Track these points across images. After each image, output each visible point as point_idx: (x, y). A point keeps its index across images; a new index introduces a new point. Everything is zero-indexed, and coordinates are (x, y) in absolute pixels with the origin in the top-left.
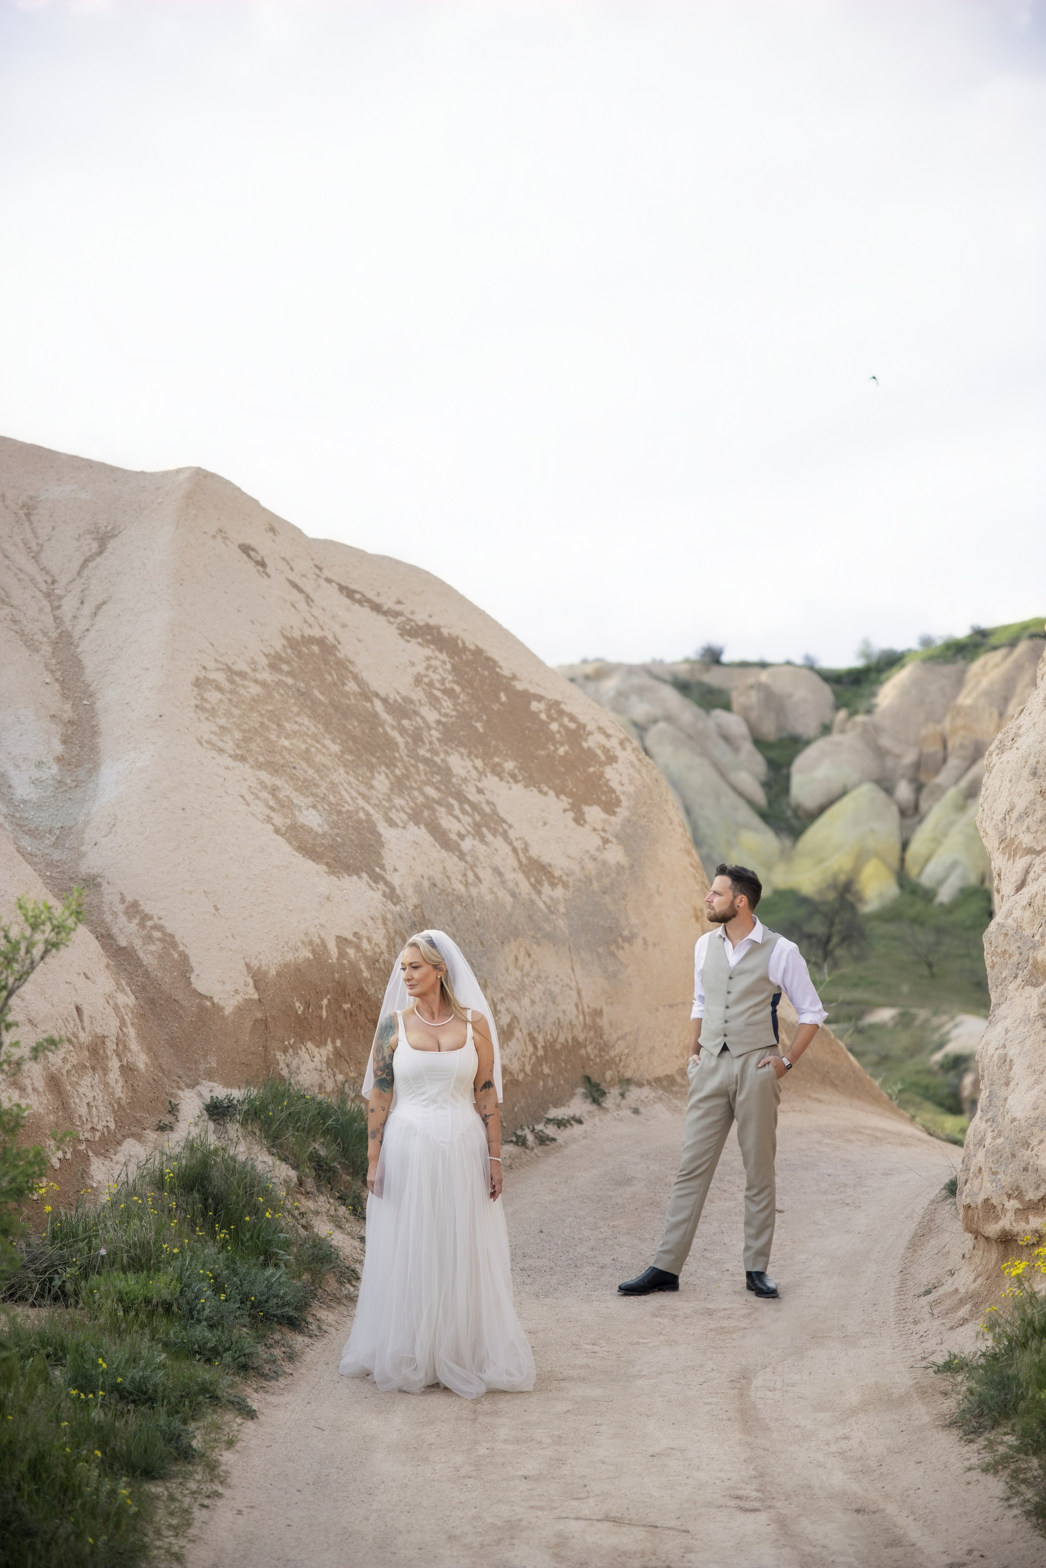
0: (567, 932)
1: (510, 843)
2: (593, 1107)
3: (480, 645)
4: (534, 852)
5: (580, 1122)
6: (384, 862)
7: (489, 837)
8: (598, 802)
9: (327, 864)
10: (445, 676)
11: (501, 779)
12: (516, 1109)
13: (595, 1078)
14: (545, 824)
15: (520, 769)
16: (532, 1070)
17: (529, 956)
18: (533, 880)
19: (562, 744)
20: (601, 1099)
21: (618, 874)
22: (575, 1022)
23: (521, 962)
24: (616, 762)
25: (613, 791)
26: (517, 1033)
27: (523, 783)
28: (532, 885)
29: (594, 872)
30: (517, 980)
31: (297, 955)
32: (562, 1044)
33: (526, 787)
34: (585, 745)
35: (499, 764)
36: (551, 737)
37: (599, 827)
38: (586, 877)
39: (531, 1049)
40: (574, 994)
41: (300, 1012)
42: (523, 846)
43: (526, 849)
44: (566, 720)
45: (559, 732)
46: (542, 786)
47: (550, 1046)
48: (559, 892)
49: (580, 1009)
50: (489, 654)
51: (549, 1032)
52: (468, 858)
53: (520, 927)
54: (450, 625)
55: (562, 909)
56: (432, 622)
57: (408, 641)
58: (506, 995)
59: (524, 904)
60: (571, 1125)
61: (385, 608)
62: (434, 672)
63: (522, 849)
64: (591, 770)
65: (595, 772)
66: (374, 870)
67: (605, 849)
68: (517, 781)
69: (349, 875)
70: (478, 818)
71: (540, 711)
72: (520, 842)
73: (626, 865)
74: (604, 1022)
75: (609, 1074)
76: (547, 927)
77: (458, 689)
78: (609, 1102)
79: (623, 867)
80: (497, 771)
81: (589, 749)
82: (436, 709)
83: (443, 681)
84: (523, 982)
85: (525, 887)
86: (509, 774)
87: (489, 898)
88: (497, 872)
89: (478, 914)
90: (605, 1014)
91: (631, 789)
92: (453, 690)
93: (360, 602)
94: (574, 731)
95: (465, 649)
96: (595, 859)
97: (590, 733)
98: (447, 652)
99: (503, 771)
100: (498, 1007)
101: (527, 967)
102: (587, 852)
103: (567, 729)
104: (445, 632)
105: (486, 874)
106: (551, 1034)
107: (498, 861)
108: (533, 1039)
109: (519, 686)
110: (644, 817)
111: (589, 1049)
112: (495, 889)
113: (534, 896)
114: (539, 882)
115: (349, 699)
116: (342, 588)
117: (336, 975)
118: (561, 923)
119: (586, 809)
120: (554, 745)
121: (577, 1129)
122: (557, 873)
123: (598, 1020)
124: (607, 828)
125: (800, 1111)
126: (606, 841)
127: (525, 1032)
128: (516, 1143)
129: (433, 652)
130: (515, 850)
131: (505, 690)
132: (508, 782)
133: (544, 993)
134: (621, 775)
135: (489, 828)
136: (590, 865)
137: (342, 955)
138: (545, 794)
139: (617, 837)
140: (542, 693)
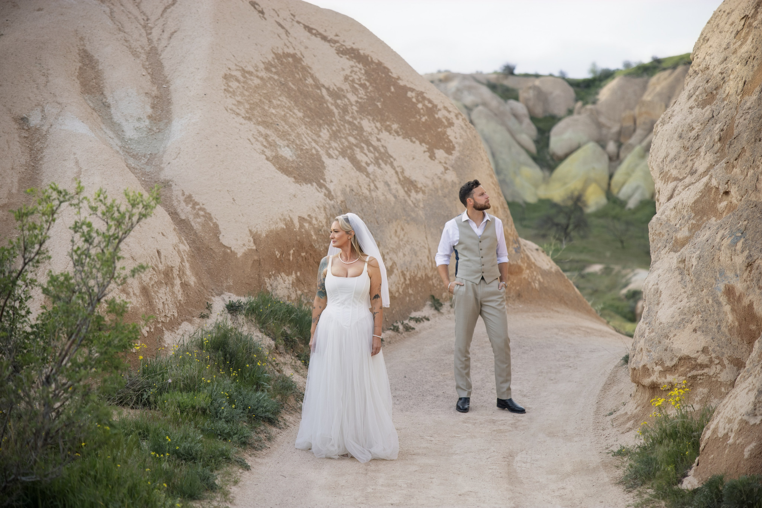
0: (424, 218)
1: (394, 169)
2: (435, 312)
3: (381, 60)
4: (407, 174)
5: (428, 319)
6: (325, 177)
7: (383, 165)
8: (443, 148)
9: (294, 177)
10: (361, 76)
11: (390, 134)
12: (394, 312)
13: (437, 297)
14: (413, 159)
15: (401, 128)
16: (403, 291)
17: (403, 230)
18: (406, 189)
19: (424, 116)
20: (439, 308)
21: (453, 187)
22: (427, 266)
23: (398, 233)
24: (453, 126)
25: (451, 142)
26: (395, 271)
27: (402, 136)
28: (405, 192)
29: (439, 186)
30: (396, 242)
31: (277, 226)
32: (420, 278)
33: (404, 138)
34: (436, 116)
35: (389, 126)
36: (418, 112)
37: (443, 161)
38: (435, 188)
39: (402, 280)
40: (427, 251)
41: (278, 257)
42: (401, 170)
43: (403, 172)
44: (426, 102)
45: (422, 109)
46: (412, 138)
47: (413, 279)
48: (420, 196)
49: (430, 259)
50: (385, 65)
51: (413, 271)
52: (371, 176)
53: (399, 214)
54: (365, 49)
55: (421, 205)
56: (354, 47)
57: (341, 57)
58: (390, 250)
59: (401, 202)
60: (423, 321)
61: (329, 38)
62: (355, 74)
63: (401, 172)
64: (440, 130)
65: (441, 131)
66: (319, 181)
67: (446, 173)
68: (399, 135)
69: (306, 184)
70: (377, 155)
71: (413, 97)
72: (399, 168)
73: (457, 182)
75: (444, 295)
76: (413, 215)
77: (368, 84)
78: (444, 309)
79: (455, 183)
80: (388, 129)
81: (439, 118)
82: (356, 94)
83: (360, 79)
84: (399, 244)
85: (402, 193)
86: (395, 131)
87: (382, 198)
88: (387, 184)
89: (376, 207)
91: (461, 141)
92: (365, 84)
93: (315, 35)
94: (431, 109)
95: (372, 62)
96: (440, 179)
97: (439, 110)
98: (362, 64)
99: (392, 129)
100: (386, 257)
101: (402, 236)
102: (436, 174)
103: (427, 107)
104: (362, 52)
105: (380, 185)
106: (414, 273)
107: (387, 178)
108: (404, 275)
109: (401, 83)
110: (468, 156)
111: (434, 281)
112: (386, 194)
113: (407, 198)
114: (409, 190)
115: (308, 88)
116: (306, 27)
117: (298, 237)
118: (421, 213)
119: (436, 151)
120: (419, 116)
121: (426, 323)
122: (419, 186)
124: (447, 162)
125: (547, 317)
126: (446, 169)
127: (400, 271)
128: (393, 330)
129: (355, 63)
130: (397, 173)
131: (394, 85)
132: (394, 136)
133: (410, 250)
134: (456, 133)
135: (383, 160)
136: (437, 182)
137: (301, 226)
138: (414, 142)
139: (452, 167)
140: (414, 87)
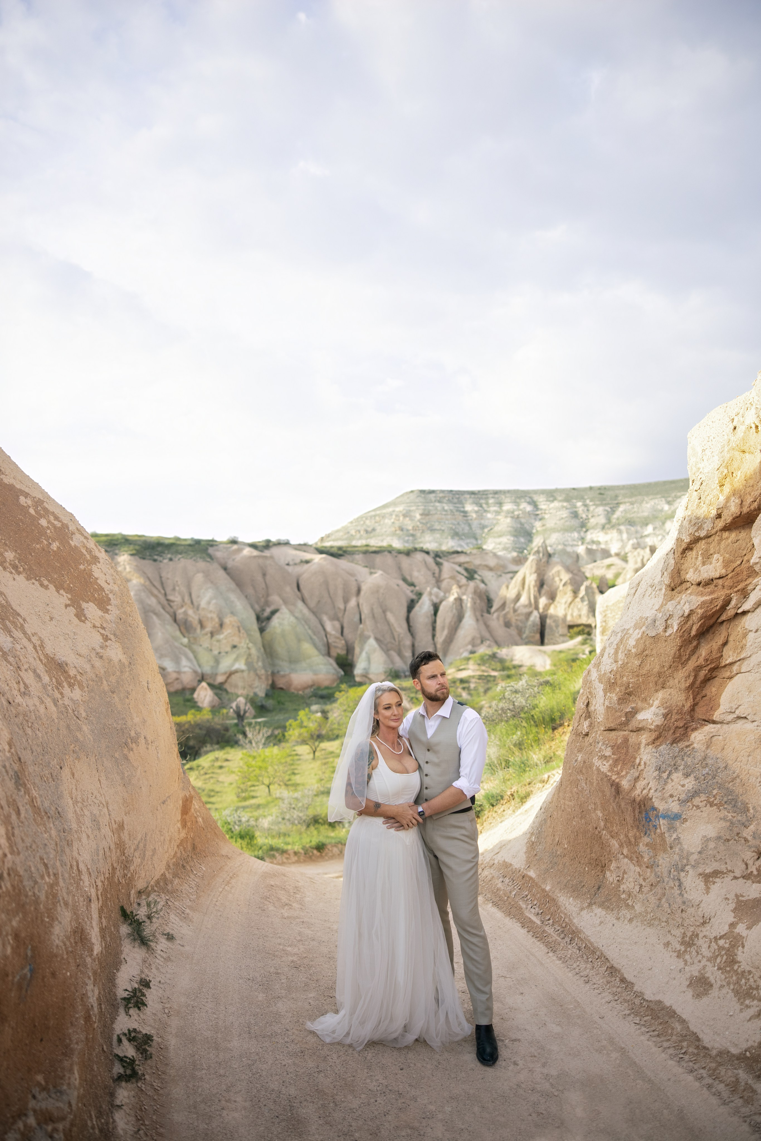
0: (92, 739)
1: (30, 639)
4: (50, 649)
5: (147, 984)
7: (14, 632)
8: (95, 600)
11: (5, 569)
13: (127, 907)
14: (51, 619)
15: (20, 560)
17: (74, 776)
18: (55, 681)
19: (53, 540)
20: (143, 936)
21: (122, 672)
22: (111, 845)
23: (70, 786)
24: (99, 562)
25: (103, 589)
27: (24, 574)
28: (56, 687)
29: (102, 672)
33: (28, 579)
34: (72, 543)
36: (42, 532)
37: (98, 624)
38: (96, 676)
40: (106, 811)
42: (40, 643)
43: (42, 646)
44: (52, 518)
45: (48, 528)
46: (42, 579)
48: (77, 694)
49: (111, 827)
51: (102, 871)
52: (11, 659)
53: (66, 742)
55: (84, 714)
59: (63, 713)
60: (145, 996)
63: (39, 646)
64: (82, 567)
65: (85, 570)
67: (107, 646)
68: (19, 573)
71: (29, 507)
72: (36, 637)
73: (126, 662)
74: (125, 836)
75: (133, 893)
76: (80, 737)
78: (149, 935)
79: (123, 665)
80: (1, 561)
81: (76, 547)
86: (10, 564)
87: (41, 710)
88: (37, 674)
89: (41, 735)
90: (125, 826)
94: (60, 529)
96: (101, 657)
97: (73, 534)
99: (5, 561)
101: (74, 791)
102: (94, 649)
103: (55, 527)
105: (29, 679)
107: (32, 661)
109: (6, 480)
111: (119, 872)
112: (42, 697)
113: (63, 701)
114: (60, 683)
118: (87, 730)
119: (84, 605)
120: (47, 540)
121: (151, 1000)
122: (72, 672)
123: (122, 835)
124: (104, 625)
130: (35, 647)
132: (11, 573)
133: (91, 821)
134: (105, 574)
135: (10, 622)
136: (98, 663)
138: (46, 588)
139: (115, 635)
140: (27, 490)
